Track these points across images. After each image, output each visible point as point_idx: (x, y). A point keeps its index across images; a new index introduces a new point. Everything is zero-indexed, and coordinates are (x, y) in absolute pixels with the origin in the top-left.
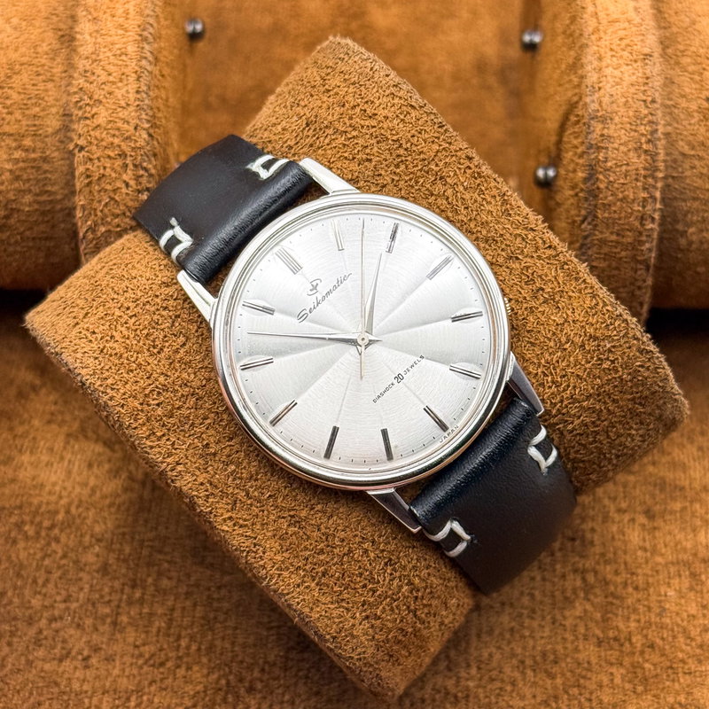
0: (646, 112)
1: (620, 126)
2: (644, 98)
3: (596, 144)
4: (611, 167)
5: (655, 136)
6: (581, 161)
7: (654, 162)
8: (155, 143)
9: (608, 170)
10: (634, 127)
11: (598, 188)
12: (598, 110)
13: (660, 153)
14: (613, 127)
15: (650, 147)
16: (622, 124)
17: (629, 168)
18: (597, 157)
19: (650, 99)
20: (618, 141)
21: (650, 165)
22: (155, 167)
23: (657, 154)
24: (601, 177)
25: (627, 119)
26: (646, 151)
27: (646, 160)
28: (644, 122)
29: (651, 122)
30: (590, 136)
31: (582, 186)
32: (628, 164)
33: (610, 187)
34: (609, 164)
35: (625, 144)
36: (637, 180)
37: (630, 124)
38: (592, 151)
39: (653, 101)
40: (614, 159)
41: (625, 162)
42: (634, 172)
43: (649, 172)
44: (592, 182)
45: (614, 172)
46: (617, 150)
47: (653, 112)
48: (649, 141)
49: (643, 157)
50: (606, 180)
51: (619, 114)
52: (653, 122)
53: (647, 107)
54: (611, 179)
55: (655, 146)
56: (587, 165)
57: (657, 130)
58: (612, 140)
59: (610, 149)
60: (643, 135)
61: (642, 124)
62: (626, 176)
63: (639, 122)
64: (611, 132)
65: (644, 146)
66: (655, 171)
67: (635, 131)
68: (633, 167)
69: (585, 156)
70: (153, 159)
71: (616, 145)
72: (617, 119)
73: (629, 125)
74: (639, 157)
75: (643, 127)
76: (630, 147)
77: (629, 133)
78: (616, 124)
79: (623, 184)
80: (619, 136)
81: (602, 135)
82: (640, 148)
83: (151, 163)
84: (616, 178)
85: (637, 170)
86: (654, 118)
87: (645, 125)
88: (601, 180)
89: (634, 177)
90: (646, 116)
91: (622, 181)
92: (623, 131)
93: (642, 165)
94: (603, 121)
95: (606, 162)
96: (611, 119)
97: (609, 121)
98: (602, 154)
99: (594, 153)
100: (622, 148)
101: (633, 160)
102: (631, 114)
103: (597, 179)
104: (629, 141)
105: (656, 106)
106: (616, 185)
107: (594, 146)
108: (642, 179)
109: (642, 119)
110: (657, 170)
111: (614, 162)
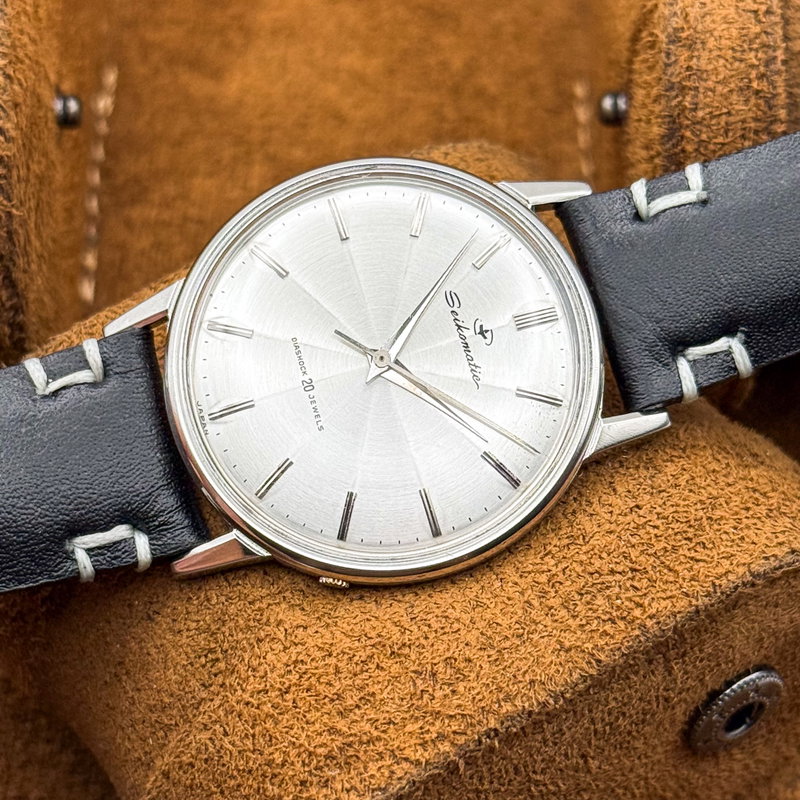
0: (758, 29)
1: (715, 53)
2: (755, 7)
3: (680, 82)
4: (703, 119)
5: (772, 67)
6: (657, 108)
7: (770, 108)
8: (16, 88)
9: (698, 123)
10: (738, 55)
11: (683, 151)
12: (683, 28)
13: (778, 94)
14: (705, 55)
15: (764, 85)
16: (720, 49)
17: (732, 119)
18: (680, 103)
19: (764, 8)
20: (713, 78)
21: (765, 113)
22: (18, 127)
23: (775, 96)
24: (688, 134)
25: (728, 43)
26: (757, 92)
27: (757, 106)
28: (755, 46)
29: (764, 46)
30: (670, 70)
31: (659, 148)
32: (729, 113)
33: (702, 150)
34: (700, 114)
35: (724, 82)
36: (743, 137)
37: (733, 49)
38: (674, 93)
39: (768, 12)
40: (708, 106)
41: (725, 110)
42: (739, 125)
43: (764, 125)
44: (674, 141)
45: (709, 126)
46: (713, 91)
47: (769, 30)
48: (761, 77)
49: (753, 101)
50: (696, 140)
51: (716, 34)
52: (769, 46)
53: (760, 22)
54: (704, 137)
55: (772, 83)
56: (665, 116)
57: (775, 58)
58: (705, 76)
59: (701, 90)
60: (753, 66)
61: (751, 49)
62: (726, 132)
63: (746, 46)
64: (703, 64)
65: (755, 85)
66: (772, 123)
67: (741, 61)
68: (738, 118)
69: (663, 102)
70: (12, 113)
71: (710, 84)
72: (711, 43)
73: (730, 52)
74: (747, 101)
75: (752, 54)
76: (732, 86)
77: (731, 64)
78: (710, 51)
79: (723, 144)
80: (716, 69)
81: (689, 68)
82: (749, 87)
83: (9, 120)
84: (711, 135)
85: (744, 121)
86: (770, 40)
87: (757, 50)
88: (687, 138)
89: (739, 133)
90: (757, 36)
91: (720, 140)
92: (722, 61)
93: (751, 114)
94: (691, 46)
95: (695, 110)
96: (703, 43)
97: (699, 46)
98: (688, 98)
99: (677, 96)
100: (720, 88)
101: (737, 107)
102: (735, 33)
103: (683, 137)
104: (732, 76)
105: (774, 19)
106: (711, 147)
107: (677, 85)
108: (752, 135)
109: (751, 42)
110: (775, 120)
111: (708, 110)
